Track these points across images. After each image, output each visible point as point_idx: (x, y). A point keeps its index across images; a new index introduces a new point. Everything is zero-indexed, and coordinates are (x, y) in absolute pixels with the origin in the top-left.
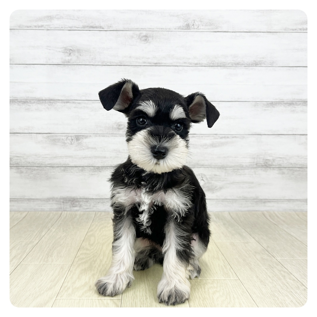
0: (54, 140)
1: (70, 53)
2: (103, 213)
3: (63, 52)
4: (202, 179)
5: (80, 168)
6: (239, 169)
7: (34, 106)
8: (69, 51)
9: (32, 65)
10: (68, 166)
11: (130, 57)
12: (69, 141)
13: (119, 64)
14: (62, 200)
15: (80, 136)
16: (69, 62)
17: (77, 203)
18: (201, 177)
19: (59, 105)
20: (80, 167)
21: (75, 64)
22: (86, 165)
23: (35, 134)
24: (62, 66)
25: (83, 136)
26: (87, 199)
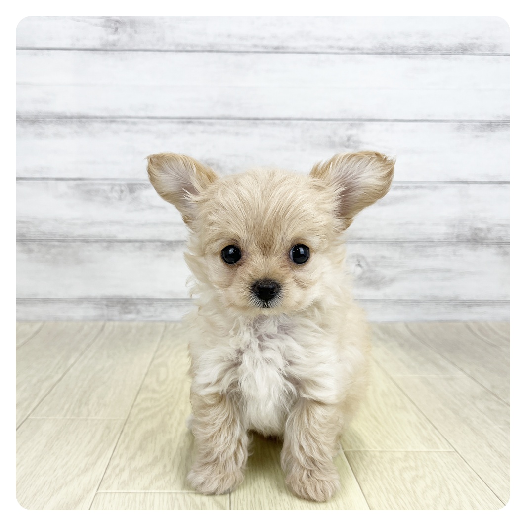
0: (89, 192)
1: (116, 29)
2: (180, 325)
3: (103, 26)
4: (358, 264)
5: (138, 244)
6: (425, 246)
7: (51, 129)
8: (115, 24)
9: (46, 52)
10: (115, 239)
11: (229, 36)
12: (115, 195)
13: (209, 49)
14: (105, 302)
15: (136, 184)
16: (114, 45)
17: (132, 308)
18: (356, 260)
19: (97, 126)
20: (136, 241)
21: (126, 48)
22: (148, 237)
23: (54, 182)
24: (102, 52)
25: (141, 185)
26: (150, 299)
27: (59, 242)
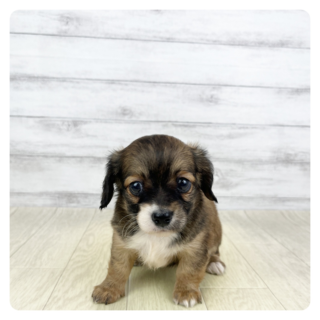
0: (48, 125)
1: (67, 23)
3: (59, 20)
4: (216, 174)
6: (257, 164)
8: (67, 19)
12: (65, 127)
14: (57, 195)
15: (78, 121)
16: (66, 33)
20: (78, 157)
21: (73, 35)
24: (58, 37)
25: (82, 121)
27: (28, 156)
